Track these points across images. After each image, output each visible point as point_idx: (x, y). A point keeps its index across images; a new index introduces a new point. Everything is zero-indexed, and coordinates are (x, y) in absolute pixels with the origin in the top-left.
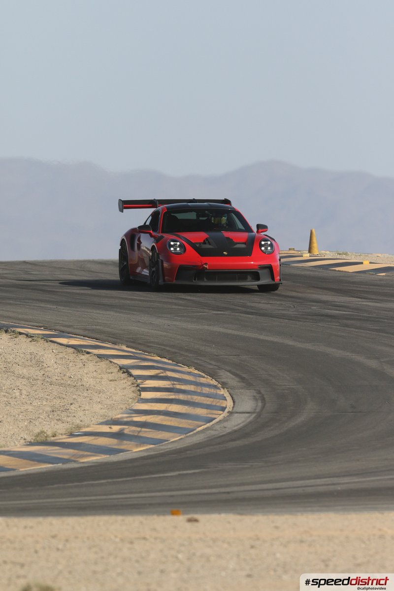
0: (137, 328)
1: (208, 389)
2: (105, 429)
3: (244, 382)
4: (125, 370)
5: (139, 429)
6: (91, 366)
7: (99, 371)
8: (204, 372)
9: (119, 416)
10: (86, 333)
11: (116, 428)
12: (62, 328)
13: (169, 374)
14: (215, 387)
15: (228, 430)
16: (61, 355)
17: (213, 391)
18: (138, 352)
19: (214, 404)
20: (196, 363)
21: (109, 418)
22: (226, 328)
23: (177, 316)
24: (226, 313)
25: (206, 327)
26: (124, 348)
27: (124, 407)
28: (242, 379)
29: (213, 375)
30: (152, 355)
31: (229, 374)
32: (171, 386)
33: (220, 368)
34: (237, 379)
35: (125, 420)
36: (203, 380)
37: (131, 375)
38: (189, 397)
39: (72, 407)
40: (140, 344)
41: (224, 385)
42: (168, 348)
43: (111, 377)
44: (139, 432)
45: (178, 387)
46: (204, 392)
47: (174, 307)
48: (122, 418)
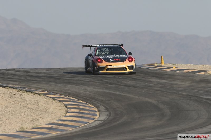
0: (79, 91)
1: (92, 112)
2: (47, 126)
3: (106, 110)
4: (66, 105)
5: (58, 126)
6: (55, 105)
7: (57, 106)
8: (95, 106)
9: (54, 122)
10: (61, 93)
11: (50, 126)
12: (53, 91)
13: (81, 107)
14: (96, 111)
15: (91, 126)
16: (47, 101)
17: (94, 113)
18: (76, 99)
19: (91, 117)
20: (94, 103)
21: (50, 123)
22: (111, 91)
23: (97, 87)
24: (114, 85)
25: (104, 91)
26: (72, 98)
27: (58, 118)
28: (107, 109)
29: (97, 107)
30: (80, 100)
31: (103, 107)
32: (79, 111)
33: (101, 105)
34: (105, 109)
35: (56, 123)
36: (93, 109)
37: (67, 108)
38: (83, 115)
39: (40, 119)
40: (78, 97)
41: (99, 111)
42: (86, 98)
43: (60, 108)
44: (58, 127)
45: (81, 111)
46: (90, 113)
47: (98, 83)
48: (55, 122)
